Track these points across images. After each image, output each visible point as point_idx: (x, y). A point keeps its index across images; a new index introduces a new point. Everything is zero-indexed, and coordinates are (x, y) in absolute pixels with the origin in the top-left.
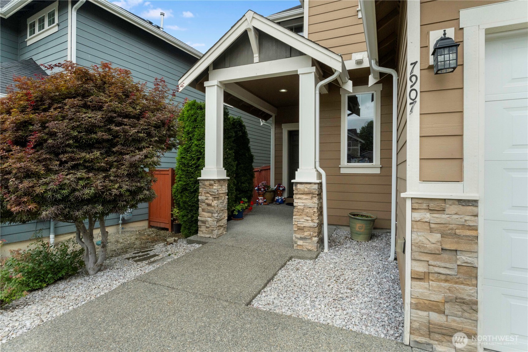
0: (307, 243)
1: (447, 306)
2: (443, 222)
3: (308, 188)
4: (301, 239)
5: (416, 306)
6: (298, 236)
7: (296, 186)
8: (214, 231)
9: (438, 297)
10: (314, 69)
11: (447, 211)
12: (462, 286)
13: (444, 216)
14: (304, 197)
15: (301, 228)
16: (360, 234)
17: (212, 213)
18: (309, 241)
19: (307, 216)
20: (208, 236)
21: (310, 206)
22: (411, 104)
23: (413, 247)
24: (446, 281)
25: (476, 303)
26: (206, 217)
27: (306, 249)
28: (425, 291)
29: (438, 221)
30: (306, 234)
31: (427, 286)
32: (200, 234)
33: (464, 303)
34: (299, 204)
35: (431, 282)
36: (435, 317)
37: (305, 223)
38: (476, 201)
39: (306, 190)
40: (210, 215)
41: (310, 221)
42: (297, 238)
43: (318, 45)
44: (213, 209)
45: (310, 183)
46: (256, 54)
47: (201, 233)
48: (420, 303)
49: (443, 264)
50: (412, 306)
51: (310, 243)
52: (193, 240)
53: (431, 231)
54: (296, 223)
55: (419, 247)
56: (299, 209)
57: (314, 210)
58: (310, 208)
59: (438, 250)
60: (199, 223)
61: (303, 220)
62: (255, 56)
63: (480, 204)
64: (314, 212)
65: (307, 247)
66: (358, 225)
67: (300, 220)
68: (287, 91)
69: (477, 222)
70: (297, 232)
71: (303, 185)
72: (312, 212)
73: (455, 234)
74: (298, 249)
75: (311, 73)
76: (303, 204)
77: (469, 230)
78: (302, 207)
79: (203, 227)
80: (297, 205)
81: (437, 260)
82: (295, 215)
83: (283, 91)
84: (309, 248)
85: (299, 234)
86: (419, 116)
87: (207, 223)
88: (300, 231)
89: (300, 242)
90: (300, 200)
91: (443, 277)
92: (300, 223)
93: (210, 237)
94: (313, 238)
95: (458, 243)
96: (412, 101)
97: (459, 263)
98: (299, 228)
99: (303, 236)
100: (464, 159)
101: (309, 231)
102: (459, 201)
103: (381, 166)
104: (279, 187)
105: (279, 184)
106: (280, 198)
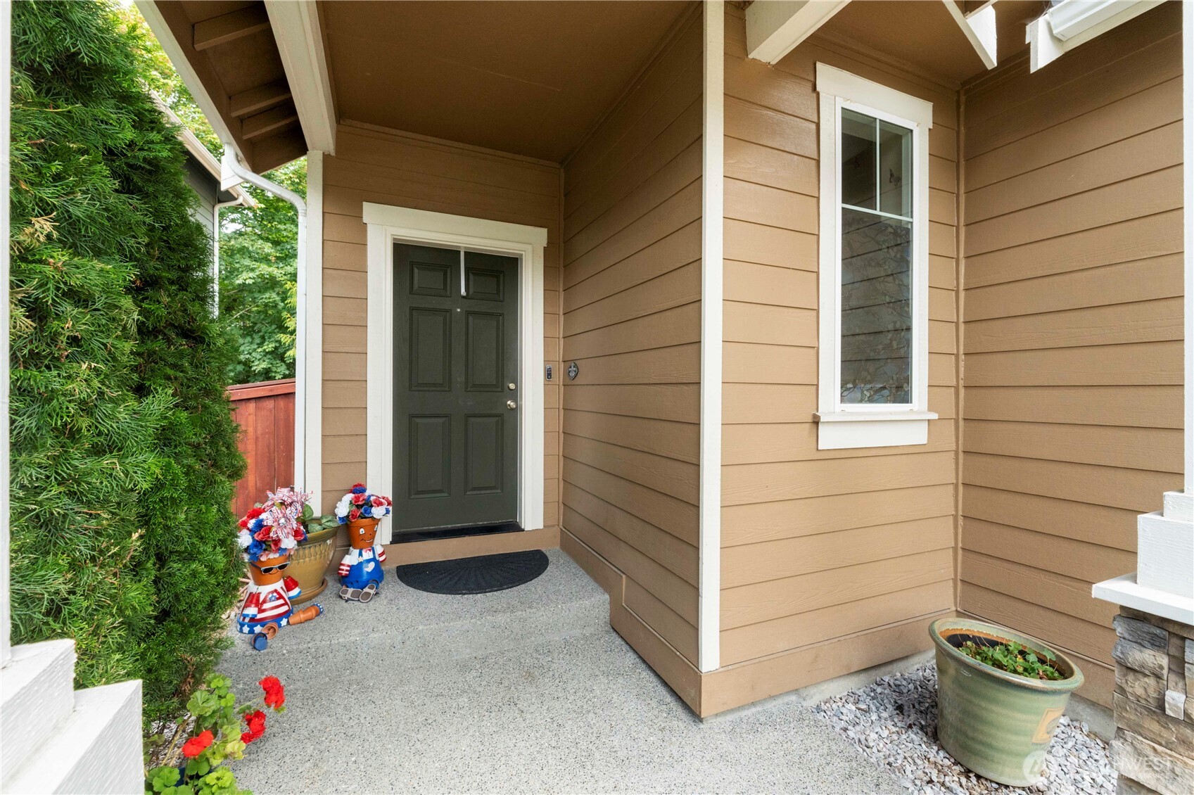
103: (934, 416)
104: (363, 506)
105: (358, 489)
106: (367, 555)
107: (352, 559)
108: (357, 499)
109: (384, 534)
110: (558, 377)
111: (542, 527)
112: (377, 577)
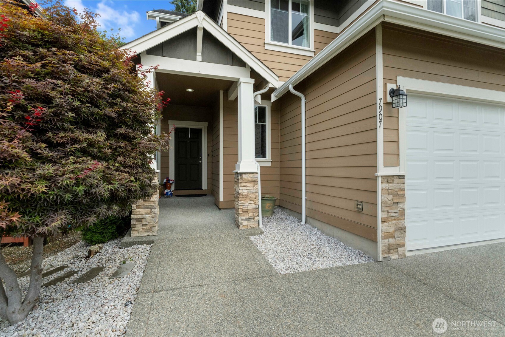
0: (250, 222)
1: (396, 233)
2: (393, 188)
3: (252, 177)
4: (246, 220)
5: (384, 238)
6: (244, 218)
7: (241, 176)
8: (153, 228)
9: (392, 230)
10: (253, 81)
11: (395, 182)
12: (400, 221)
13: (393, 185)
14: (248, 184)
15: (246, 211)
16: (268, 211)
17: (151, 209)
18: (253, 220)
19: (251, 200)
20: (147, 234)
21: (253, 192)
22: (380, 122)
23: (382, 204)
24: (395, 220)
25: (405, 228)
26: (143, 213)
27: (250, 228)
28: (387, 228)
29: (392, 188)
30: (250, 215)
31: (388, 225)
32: (134, 234)
33: (401, 229)
34: (244, 191)
35: (389, 222)
36: (392, 241)
37: (249, 206)
38: (404, 176)
39: (249, 178)
40: (149, 211)
41: (253, 204)
42: (243, 220)
43: (262, 63)
44: (152, 204)
45: (253, 173)
46: (199, 52)
47: (136, 232)
48: (385, 235)
49: (394, 211)
50: (383, 238)
51: (253, 222)
52: (132, 242)
53: (389, 193)
54: (241, 207)
55: (384, 204)
56: (244, 195)
57: (256, 195)
58: (253, 193)
59: (392, 204)
60: (133, 222)
61: (248, 204)
62: (198, 54)
63: (405, 177)
64: (256, 196)
65: (251, 226)
66: (268, 204)
67: (245, 204)
68: (193, 91)
69: (404, 186)
70: (242, 214)
71: (247, 175)
72: (255, 196)
73: (397, 194)
74: (244, 228)
75: (251, 83)
76: (247, 191)
77: (402, 191)
78: (246, 194)
79: (139, 225)
80: (242, 192)
81: (391, 209)
82: (241, 201)
83: (190, 90)
84: (253, 226)
85: (244, 216)
86: (383, 129)
87: (143, 221)
88: (244, 213)
89: (245, 223)
90: (244, 187)
91: (393, 218)
92: (245, 206)
93: (148, 236)
94: (255, 217)
95: (399, 198)
96: (380, 121)
97: (399, 209)
98: (244, 211)
99: (247, 217)
100: (400, 155)
101: (252, 212)
102: (399, 176)
103: (272, 161)
104: (168, 181)
105: (168, 178)
106: (169, 191)
107: (166, 191)
108: (167, 179)
109: (173, 188)
110: (210, 156)
111: (207, 189)
112: (171, 195)
